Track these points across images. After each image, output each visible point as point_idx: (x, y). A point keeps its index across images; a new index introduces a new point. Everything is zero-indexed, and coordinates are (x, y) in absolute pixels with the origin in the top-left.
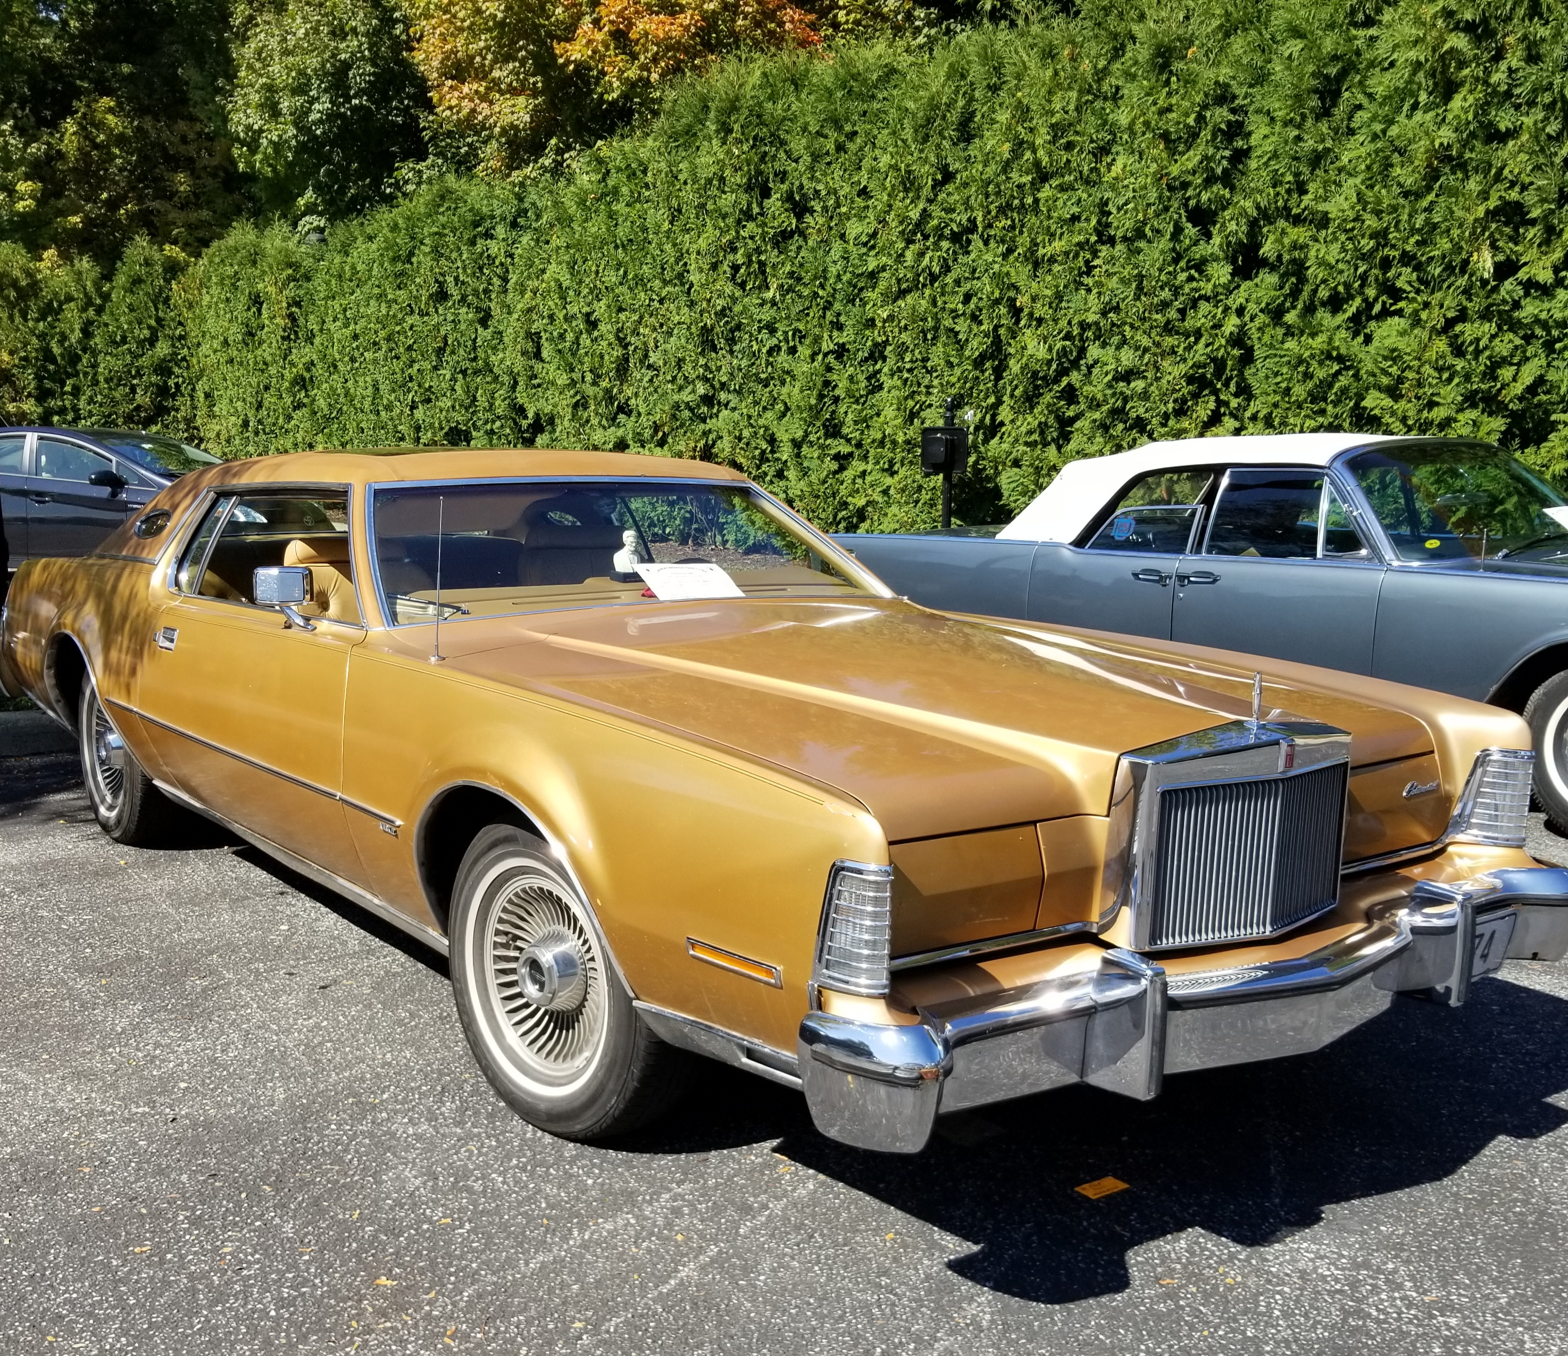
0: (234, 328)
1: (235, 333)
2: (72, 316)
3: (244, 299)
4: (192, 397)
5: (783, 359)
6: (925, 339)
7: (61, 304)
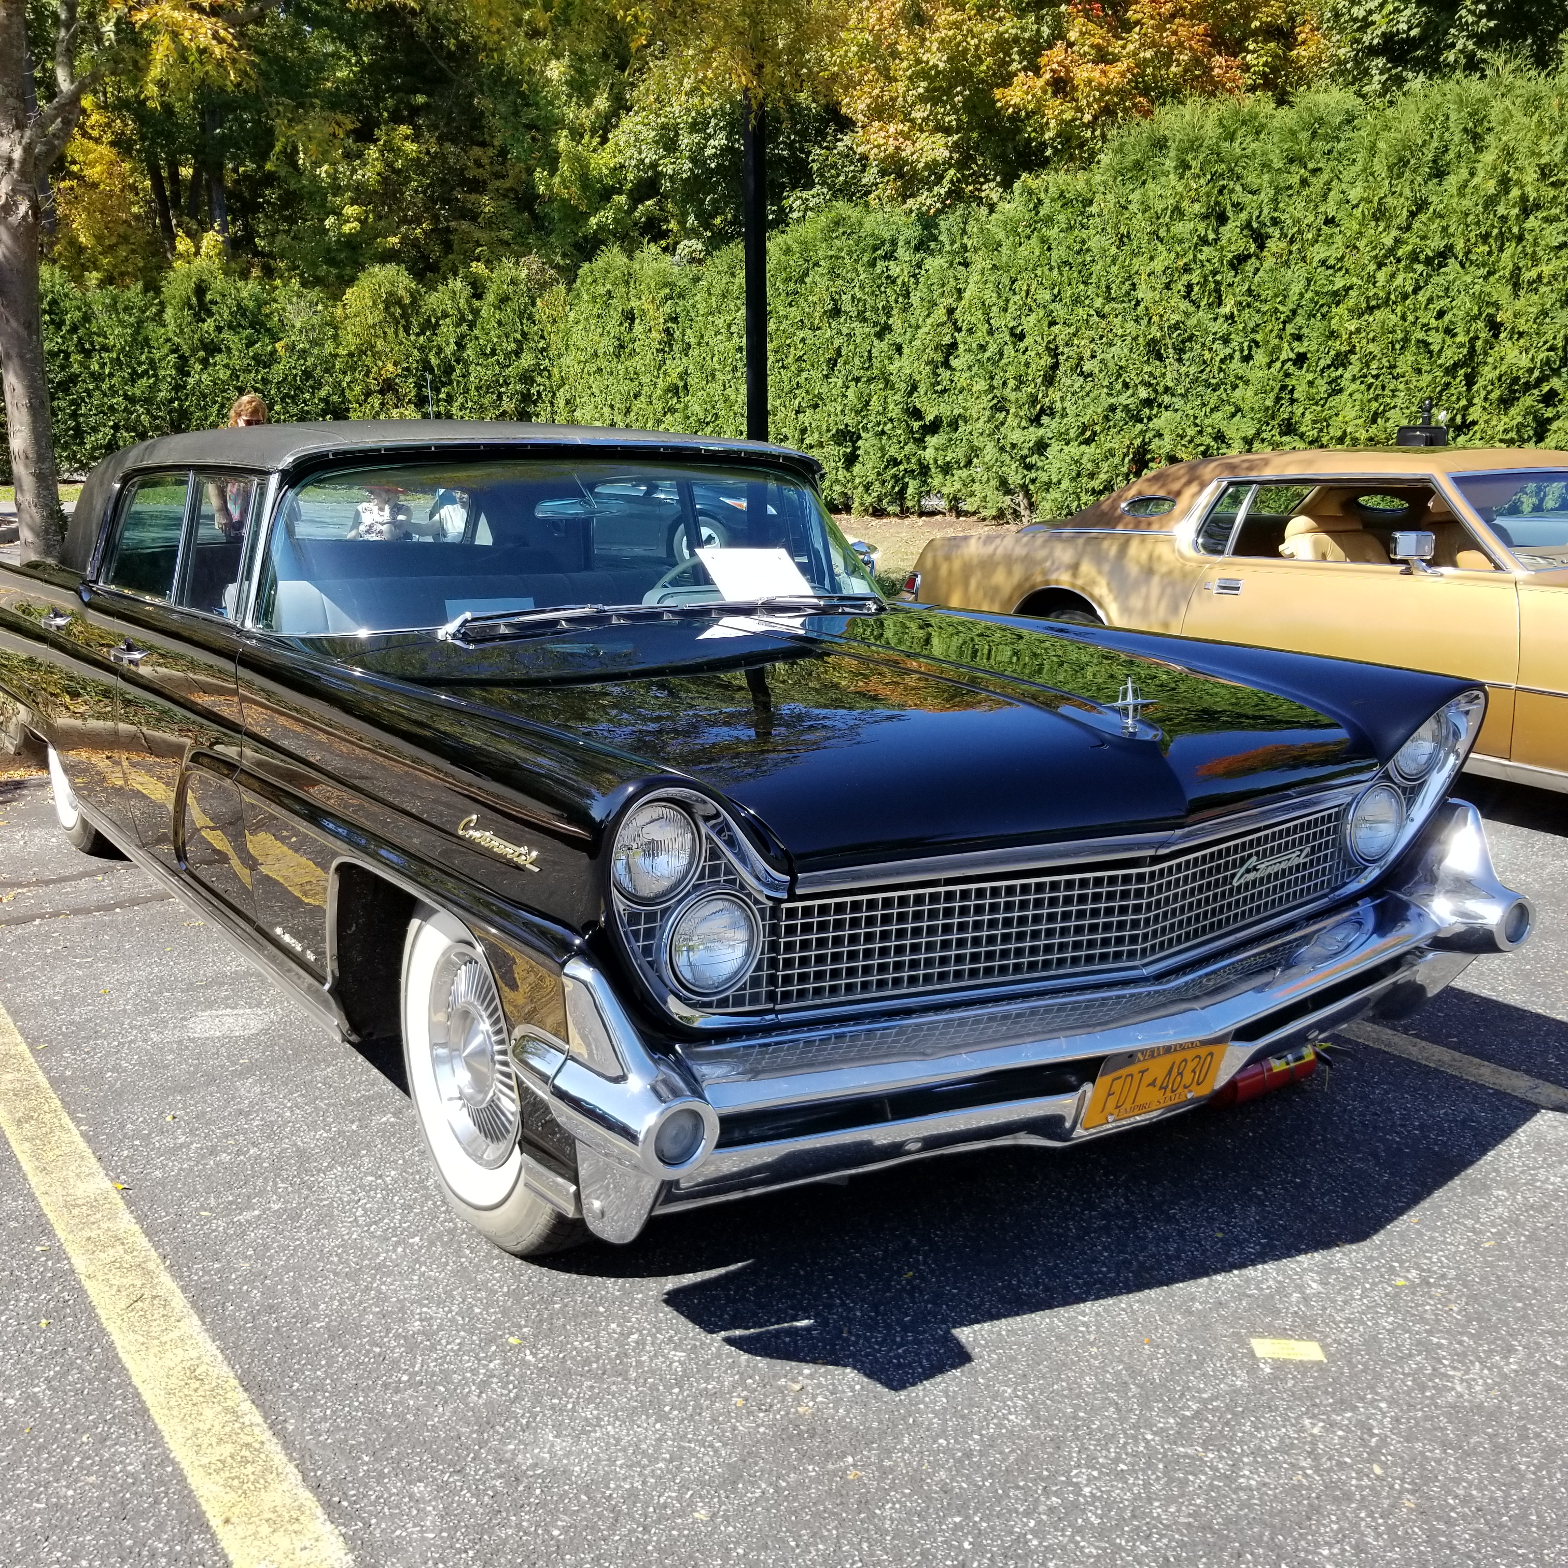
0: (605, 341)
1: (606, 345)
2: (448, 332)
3: (616, 316)
4: (552, 403)
5: (1236, 365)
6: (1393, 349)
7: (438, 319)
